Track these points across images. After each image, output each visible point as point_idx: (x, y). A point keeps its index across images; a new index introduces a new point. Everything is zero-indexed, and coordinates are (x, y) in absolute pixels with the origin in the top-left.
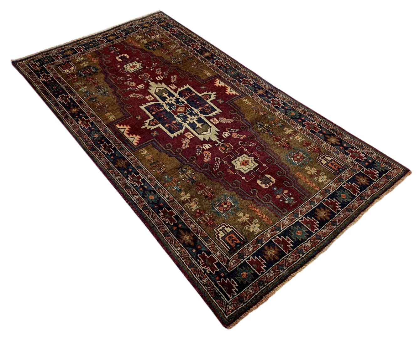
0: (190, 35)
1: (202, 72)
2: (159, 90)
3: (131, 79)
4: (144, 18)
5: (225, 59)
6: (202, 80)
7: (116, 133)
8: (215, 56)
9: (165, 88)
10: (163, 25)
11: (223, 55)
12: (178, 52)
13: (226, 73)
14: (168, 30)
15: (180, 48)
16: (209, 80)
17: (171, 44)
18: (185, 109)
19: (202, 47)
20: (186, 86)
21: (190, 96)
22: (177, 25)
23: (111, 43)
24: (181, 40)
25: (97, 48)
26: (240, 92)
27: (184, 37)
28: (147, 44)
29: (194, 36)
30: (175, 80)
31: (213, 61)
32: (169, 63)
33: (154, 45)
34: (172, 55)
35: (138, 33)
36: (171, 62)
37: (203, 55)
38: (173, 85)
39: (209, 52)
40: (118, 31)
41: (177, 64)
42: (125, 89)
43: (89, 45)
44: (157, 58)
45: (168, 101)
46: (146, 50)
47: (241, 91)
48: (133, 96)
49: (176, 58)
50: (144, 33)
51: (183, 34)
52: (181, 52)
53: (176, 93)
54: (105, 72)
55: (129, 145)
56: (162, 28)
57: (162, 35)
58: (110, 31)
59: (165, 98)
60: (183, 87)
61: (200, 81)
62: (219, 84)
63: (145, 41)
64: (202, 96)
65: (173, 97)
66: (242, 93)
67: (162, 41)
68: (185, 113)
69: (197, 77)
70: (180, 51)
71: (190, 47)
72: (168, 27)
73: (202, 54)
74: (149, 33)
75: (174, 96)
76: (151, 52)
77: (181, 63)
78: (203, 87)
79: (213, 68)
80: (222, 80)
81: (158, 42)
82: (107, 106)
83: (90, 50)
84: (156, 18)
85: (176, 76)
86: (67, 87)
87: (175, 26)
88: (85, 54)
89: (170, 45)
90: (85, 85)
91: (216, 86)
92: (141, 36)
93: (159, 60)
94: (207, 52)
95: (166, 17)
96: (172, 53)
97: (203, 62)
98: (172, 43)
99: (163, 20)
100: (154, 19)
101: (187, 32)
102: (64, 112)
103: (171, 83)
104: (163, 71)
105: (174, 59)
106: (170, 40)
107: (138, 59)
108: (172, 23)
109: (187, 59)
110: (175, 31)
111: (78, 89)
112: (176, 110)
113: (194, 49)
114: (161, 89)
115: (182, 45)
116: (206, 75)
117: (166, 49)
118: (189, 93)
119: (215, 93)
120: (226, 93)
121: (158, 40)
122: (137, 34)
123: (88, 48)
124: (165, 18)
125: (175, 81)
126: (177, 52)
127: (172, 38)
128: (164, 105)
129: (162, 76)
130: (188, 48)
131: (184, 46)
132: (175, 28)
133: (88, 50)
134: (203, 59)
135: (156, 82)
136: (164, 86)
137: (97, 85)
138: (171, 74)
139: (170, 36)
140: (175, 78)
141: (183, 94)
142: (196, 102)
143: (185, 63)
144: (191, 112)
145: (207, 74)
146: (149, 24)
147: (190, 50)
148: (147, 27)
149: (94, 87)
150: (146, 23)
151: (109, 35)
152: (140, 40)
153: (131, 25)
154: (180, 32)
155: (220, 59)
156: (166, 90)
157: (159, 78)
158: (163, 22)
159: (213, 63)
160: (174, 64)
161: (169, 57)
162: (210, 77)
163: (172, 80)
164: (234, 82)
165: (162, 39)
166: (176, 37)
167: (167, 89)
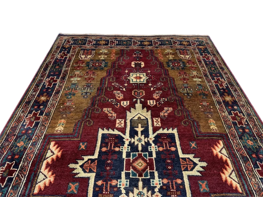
0: (222, 68)
1: (207, 121)
2: (139, 118)
3: (124, 89)
4: (188, 36)
5: (249, 115)
6: (200, 132)
7: (39, 154)
8: (238, 106)
9: (147, 119)
10: (201, 48)
11: (249, 109)
12: (196, 81)
13: (241, 138)
14: (202, 55)
15: (200, 78)
16: (209, 136)
17: (195, 70)
18: (144, 170)
19: (227, 87)
20: (173, 130)
21: (167, 150)
22: (215, 53)
23: (142, 48)
24: (209, 69)
25: (126, 48)
26: (246, 187)
27: (214, 68)
28: (171, 60)
29: (226, 70)
30: (166, 114)
31: (231, 112)
32: (175, 89)
33: (176, 64)
34: (186, 82)
35: (172, 47)
36: (179, 90)
37: (223, 97)
38: (159, 120)
39: (232, 96)
40: (157, 39)
41: (184, 94)
42: (107, 99)
43: (123, 42)
44: (169, 79)
45: (135, 140)
46: (165, 65)
47: (249, 186)
48: (106, 112)
49: (188, 87)
50: (177, 49)
51: (214, 64)
52: (199, 83)
53: (153, 134)
54: (109, 72)
55: (29, 186)
56: (197, 51)
57: (193, 57)
58: (150, 38)
59: (136, 133)
60: (168, 130)
61: (196, 132)
62: (220, 152)
63: (171, 57)
64: (183, 159)
65: (145, 137)
66: (249, 191)
67: (188, 62)
68: (140, 175)
69: (196, 124)
70: (199, 81)
71: (213, 81)
72: (204, 52)
73: (222, 95)
74: (181, 51)
75: (148, 137)
76: (167, 70)
77: (189, 96)
78: (193, 145)
79: (225, 122)
80: (228, 146)
81: (183, 63)
82: (72, 110)
83: (119, 47)
84: (200, 40)
85: (171, 109)
86: (66, 71)
87: (212, 53)
88: (113, 48)
89: (193, 70)
90: (80, 77)
91: (212, 152)
92: (172, 51)
93: (169, 81)
94: (230, 96)
95: (209, 42)
96: (188, 79)
97: (218, 107)
98: (197, 69)
99: (204, 44)
100: (197, 40)
101: (220, 64)
102: (34, 96)
103: (158, 116)
104: (162, 96)
105: (185, 87)
106: (197, 65)
107: (149, 71)
108: (211, 49)
109: (200, 94)
110: (208, 58)
111: (72, 77)
112: (134, 161)
113: (217, 86)
114: (142, 118)
115: (206, 75)
116: (209, 126)
117: (185, 73)
118: (169, 143)
119: (204, 164)
120: (221, 176)
121: (185, 61)
122: (170, 48)
123: (120, 45)
124: (207, 43)
125: (164, 116)
126: (193, 81)
127: (200, 64)
128: (127, 143)
129: (156, 102)
130: (209, 81)
131: (208, 77)
132: (211, 55)
133: (118, 46)
134: (219, 103)
135: (145, 105)
136: (148, 115)
137: (91, 81)
138: (168, 104)
139: (200, 62)
140: (168, 112)
141: (160, 140)
142: (168, 164)
143: (193, 97)
144: (149, 180)
145: (211, 127)
146: (189, 43)
147: (210, 85)
148: (184, 45)
149: (86, 82)
150: (186, 41)
151: (146, 40)
152: (168, 54)
153: (172, 38)
154: (213, 61)
155: (242, 112)
156: (146, 123)
157: (151, 103)
158: (203, 45)
159: (230, 113)
160: (181, 93)
161: (181, 83)
162: (213, 133)
163: (163, 112)
164: (245, 160)
165: (189, 61)
166: (206, 64)
167: (148, 121)
